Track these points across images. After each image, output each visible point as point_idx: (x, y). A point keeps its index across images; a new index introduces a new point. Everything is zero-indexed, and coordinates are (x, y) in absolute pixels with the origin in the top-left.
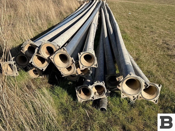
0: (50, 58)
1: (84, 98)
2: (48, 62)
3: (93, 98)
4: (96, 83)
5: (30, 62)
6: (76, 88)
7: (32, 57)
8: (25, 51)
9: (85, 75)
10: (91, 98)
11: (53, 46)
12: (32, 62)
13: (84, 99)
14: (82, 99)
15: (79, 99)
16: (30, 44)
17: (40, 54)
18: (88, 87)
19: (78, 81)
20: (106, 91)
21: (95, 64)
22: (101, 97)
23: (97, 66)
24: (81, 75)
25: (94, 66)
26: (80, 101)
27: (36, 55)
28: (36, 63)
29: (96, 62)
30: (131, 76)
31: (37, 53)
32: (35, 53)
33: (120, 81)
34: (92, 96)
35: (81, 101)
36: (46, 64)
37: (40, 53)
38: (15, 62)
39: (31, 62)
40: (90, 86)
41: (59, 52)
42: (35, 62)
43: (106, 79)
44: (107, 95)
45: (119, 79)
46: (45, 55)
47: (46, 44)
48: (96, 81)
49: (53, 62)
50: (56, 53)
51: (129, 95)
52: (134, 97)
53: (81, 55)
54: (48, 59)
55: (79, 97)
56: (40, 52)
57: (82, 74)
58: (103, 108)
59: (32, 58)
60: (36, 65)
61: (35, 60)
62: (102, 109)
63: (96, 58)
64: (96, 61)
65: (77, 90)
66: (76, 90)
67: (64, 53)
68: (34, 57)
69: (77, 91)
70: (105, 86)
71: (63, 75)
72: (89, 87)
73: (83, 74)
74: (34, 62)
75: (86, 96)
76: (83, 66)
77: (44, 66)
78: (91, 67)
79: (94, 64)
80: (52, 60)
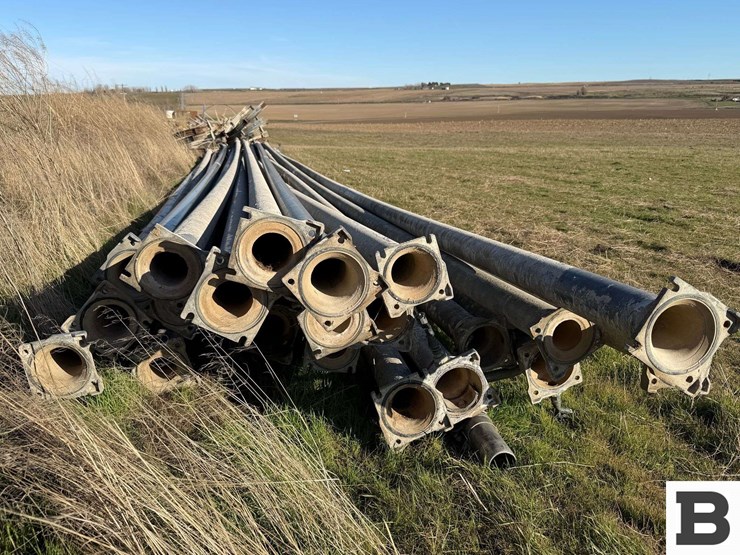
0: (285, 280)
1: (412, 431)
2: (265, 304)
3: (446, 421)
4: (448, 364)
5: (184, 316)
6: (374, 396)
7: (194, 292)
8: (140, 277)
9: (397, 338)
10: (436, 427)
11: (288, 230)
12: (195, 313)
13: (412, 436)
14: (401, 435)
15: (391, 439)
16: (160, 245)
17: (233, 272)
18: (421, 383)
19: (354, 371)
20: (486, 386)
21: (442, 286)
22: (470, 414)
23: (449, 294)
24: (382, 340)
25: (437, 296)
26: (397, 445)
27: (209, 279)
28: (210, 316)
29: (445, 280)
30: (680, 293)
31: (214, 272)
32: (205, 273)
33: (541, 336)
34: (440, 415)
35: (400, 445)
36: (257, 313)
37: (236, 268)
38: (85, 334)
39: (191, 316)
40: (428, 376)
41: (321, 252)
42: (207, 312)
43: (461, 341)
44: (489, 401)
45: (538, 330)
46: (255, 273)
47: (260, 222)
48: (443, 357)
49: (298, 297)
50: (308, 256)
51: (674, 374)
52: (689, 379)
53: (387, 257)
54: (269, 290)
55: (390, 429)
56: (232, 264)
57: (385, 338)
58: (503, 456)
59: (192, 296)
60: (214, 325)
61: (205, 302)
62: (502, 461)
63: (443, 265)
64: (443, 276)
65: (378, 403)
66: (376, 405)
67: (344, 250)
68: (202, 292)
69: (378, 408)
70: (480, 368)
71: (319, 351)
72: (425, 381)
73: (388, 337)
74: (203, 311)
75: (414, 422)
76: (396, 302)
77: (246, 326)
78: (429, 299)
79: (439, 289)
80: (294, 289)
